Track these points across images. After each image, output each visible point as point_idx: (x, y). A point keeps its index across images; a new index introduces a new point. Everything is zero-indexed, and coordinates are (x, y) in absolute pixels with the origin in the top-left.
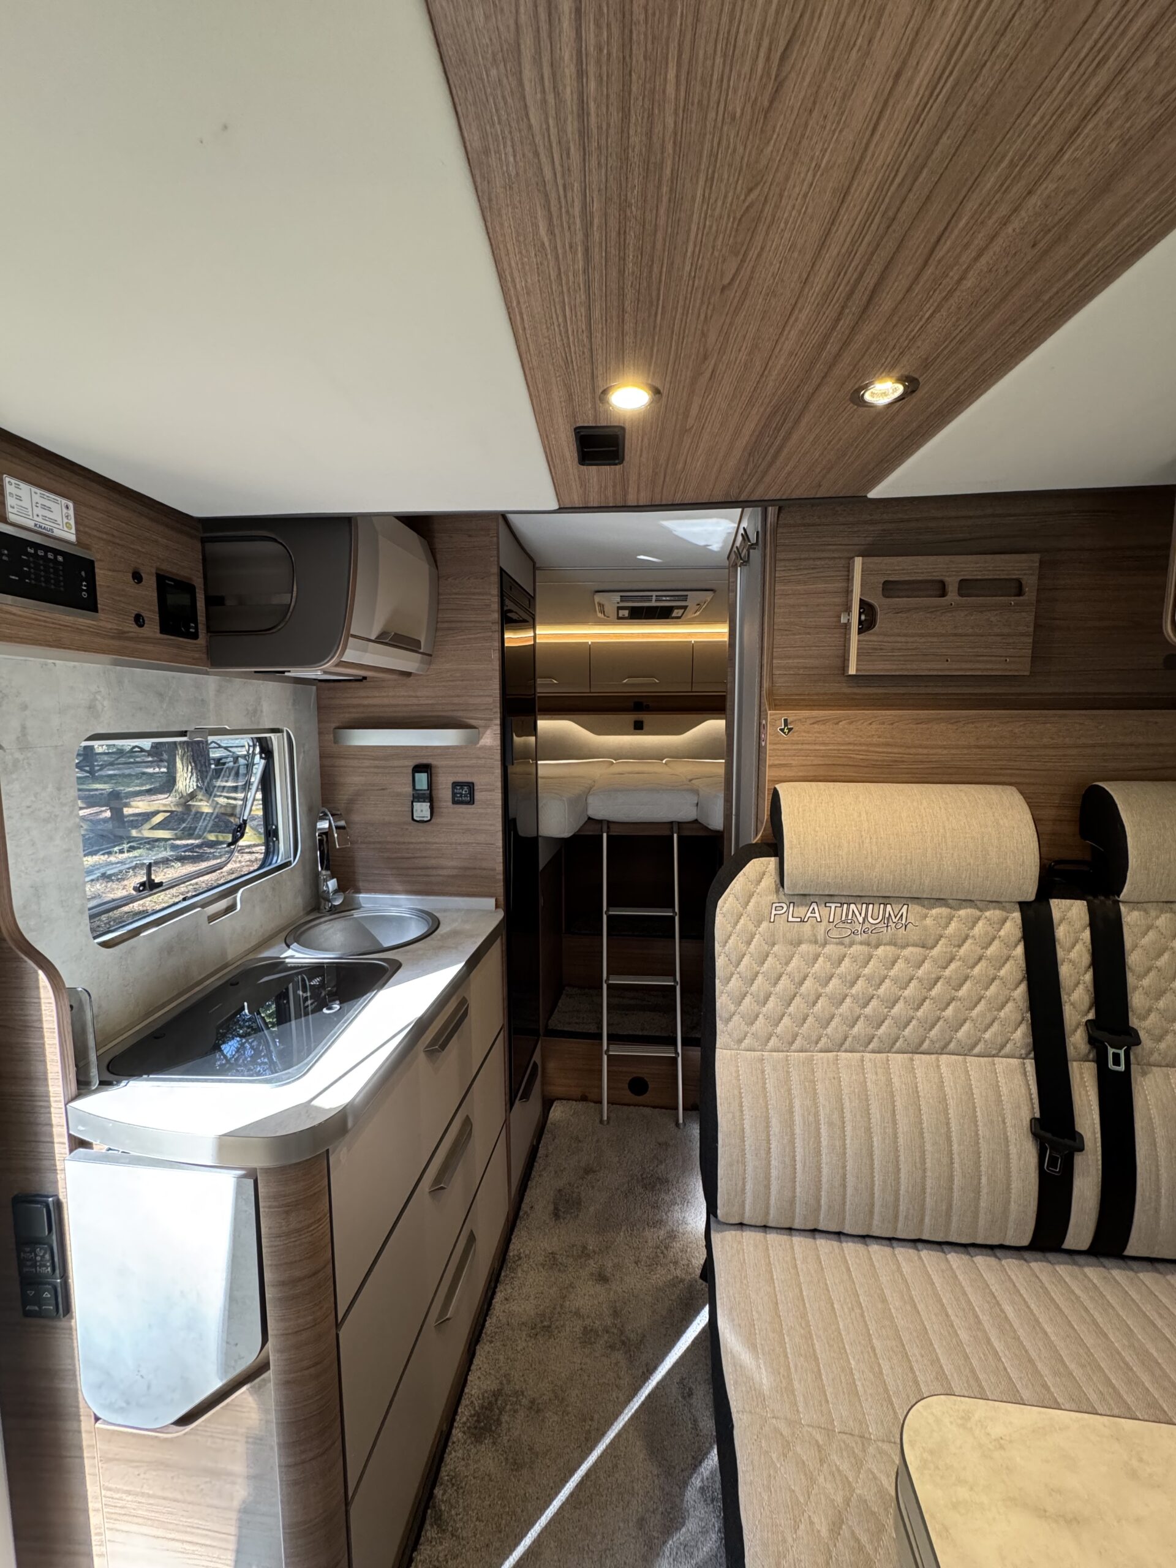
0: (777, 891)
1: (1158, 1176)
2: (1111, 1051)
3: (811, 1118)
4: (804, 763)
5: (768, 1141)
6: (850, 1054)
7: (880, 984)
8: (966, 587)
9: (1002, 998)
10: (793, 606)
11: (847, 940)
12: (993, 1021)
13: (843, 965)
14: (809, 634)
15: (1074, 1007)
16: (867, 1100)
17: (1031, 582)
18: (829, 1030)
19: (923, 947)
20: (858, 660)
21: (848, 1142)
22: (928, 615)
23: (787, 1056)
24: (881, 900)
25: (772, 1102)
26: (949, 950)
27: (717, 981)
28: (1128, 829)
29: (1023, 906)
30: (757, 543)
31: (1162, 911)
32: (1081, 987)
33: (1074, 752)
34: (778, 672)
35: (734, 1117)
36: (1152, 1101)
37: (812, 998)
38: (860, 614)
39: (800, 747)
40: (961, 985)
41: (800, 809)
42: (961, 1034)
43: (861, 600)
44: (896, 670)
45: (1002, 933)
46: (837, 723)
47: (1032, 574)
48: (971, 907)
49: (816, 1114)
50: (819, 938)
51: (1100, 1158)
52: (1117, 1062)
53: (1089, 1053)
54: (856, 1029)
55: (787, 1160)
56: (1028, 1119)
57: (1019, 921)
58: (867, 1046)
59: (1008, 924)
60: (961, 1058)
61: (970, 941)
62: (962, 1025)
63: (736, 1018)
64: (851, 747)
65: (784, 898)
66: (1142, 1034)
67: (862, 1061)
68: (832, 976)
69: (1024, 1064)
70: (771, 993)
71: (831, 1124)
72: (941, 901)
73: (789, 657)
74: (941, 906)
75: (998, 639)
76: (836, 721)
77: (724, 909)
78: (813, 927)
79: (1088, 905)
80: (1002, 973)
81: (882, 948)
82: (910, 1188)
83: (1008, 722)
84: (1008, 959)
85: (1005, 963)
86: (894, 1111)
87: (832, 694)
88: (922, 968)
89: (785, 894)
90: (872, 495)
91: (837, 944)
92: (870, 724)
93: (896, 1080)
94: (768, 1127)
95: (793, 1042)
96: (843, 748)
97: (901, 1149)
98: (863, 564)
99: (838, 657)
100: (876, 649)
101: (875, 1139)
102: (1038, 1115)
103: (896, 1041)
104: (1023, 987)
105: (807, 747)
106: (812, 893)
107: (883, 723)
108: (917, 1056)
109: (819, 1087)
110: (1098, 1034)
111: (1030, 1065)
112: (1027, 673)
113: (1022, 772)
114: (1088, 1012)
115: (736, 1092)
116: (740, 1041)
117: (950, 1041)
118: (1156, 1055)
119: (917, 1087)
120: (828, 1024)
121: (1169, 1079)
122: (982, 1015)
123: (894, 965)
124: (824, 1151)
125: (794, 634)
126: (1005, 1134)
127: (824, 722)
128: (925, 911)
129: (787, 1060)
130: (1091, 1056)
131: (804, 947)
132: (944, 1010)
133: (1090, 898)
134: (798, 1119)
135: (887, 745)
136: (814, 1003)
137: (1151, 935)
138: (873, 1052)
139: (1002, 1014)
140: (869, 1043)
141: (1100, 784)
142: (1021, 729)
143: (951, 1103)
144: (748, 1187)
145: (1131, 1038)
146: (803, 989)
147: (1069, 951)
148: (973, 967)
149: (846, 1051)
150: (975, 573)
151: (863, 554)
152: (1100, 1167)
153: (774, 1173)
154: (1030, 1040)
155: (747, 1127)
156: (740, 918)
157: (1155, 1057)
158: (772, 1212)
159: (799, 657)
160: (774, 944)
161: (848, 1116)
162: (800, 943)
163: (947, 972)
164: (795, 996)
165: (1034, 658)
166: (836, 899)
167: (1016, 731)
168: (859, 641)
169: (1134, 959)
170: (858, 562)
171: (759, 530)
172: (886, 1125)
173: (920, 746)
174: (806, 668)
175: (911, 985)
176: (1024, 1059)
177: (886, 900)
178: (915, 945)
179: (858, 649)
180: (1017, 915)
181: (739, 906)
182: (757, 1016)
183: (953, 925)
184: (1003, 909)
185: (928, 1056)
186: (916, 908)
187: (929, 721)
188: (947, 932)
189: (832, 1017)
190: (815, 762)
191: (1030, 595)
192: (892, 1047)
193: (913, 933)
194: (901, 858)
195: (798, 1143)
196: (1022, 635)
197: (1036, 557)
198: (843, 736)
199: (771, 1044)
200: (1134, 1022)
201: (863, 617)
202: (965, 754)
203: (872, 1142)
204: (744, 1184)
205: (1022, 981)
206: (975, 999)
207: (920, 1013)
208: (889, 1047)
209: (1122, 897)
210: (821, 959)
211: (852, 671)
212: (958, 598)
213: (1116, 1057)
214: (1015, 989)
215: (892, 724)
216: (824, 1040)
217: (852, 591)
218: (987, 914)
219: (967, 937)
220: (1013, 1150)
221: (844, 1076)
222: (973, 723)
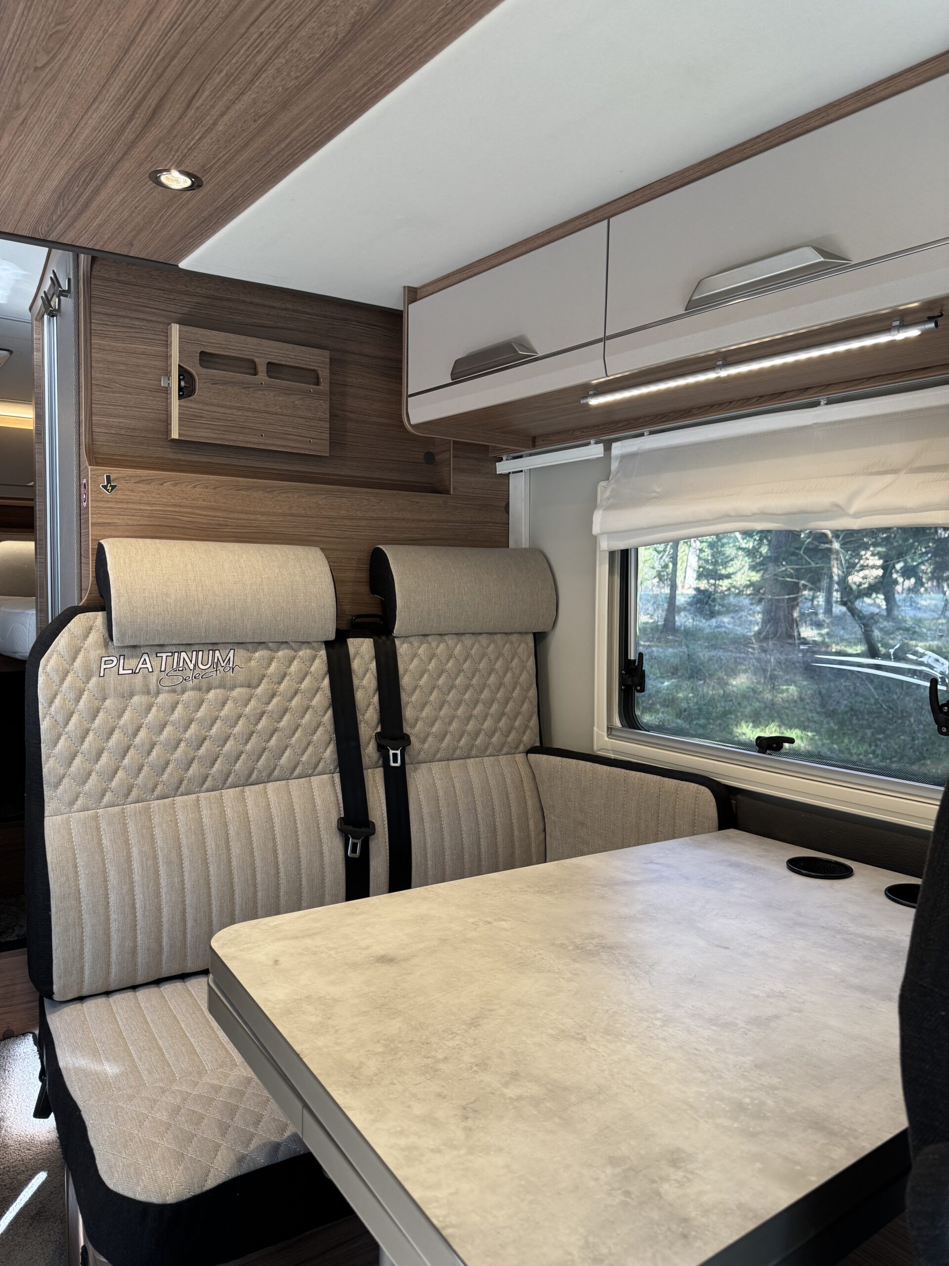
0: (106, 645)
1: (425, 844)
2: (391, 752)
3: (150, 863)
4: (130, 522)
5: (107, 897)
6: (186, 797)
7: (212, 725)
8: (273, 368)
9: (314, 724)
10: (112, 363)
11: (179, 688)
12: (309, 745)
13: (176, 712)
14: (130, 394)
15: (368, 725)
16: (203, 835)
17: (324, 373)
18: (165, 777)
19: (249, 687)
20: (180, 425)
21: (186, 877)
22: (243, 390)
23: (123, 809)
24: (210, 647)
25: (109, 857)
26: (271, 687)
27: (43, 746)
28: (395, 578)
29: (328, 644)
30: (69, 291)
31: (422, 643)
32: (371, 707)
33: (364, 523)
34: (99, 430)
35: (68, 879)
36: (420, 788)
37: (147, 747)
38: (180, 380)
39: (124, 506)
40: (281, 718)
41: (127, 560)
42: (284, 760)
43: (179, 365)
44: (216, 439)
45: (313, 669)
46: (162, 484)
47: (324, 368)
48: (287, 648)
49: (155, 858)
50: (151, 687)
51: (387, 840)
52: (395, 761)
53: (379, 760)
54: (191, 772)
55: (127, 909)
56: (336, 820)
57: (325, 658)
58: (201, 787)
59: (317, 661)
60: (284, 782)
61: (287, 678)
62: (283, 752)
63: (66, 781)
64: (177, 509)
65: (113, 652)
66: (412, 739)
67: (198, 800)
68: (166, 724)
69: (333, 777)
70: (103, 749)
71: (169, 863)
72: (261, 644)
73: (111, 416)
74: (262, 649)
75: (302, 421)
76: (160, 482)
77: (49, 668)
78: (145, 677)
79: (374, 642)
80: (314, 702)
81: (213, 691)
82: (244, 905)
83: (313, 494)
84: (317, 691)
85: (316, 694)
86: (228, 839)
87: (157, 458)
88: (249, 706)
89: (114, 648)
90: (184, 264)
91: (169, 692)
92: (195, 487)
93: (229, 811)
94: (106, 881)
95: (129, 794)
96: (169, 509)
97: (235, 872)
98: (180, 331)
99: (160, 421)
100: (197, 416)
101: (211, 869)
102: (343, 816)
103: (228, 776)
104: (330, 713)
105: (133, 506)
106: (142, 643)
107: (207, 487)
108: (247, 788)
109: (157, 831)
110: (384, 742)
111: (337, 777)
112: (327, 455)
113: (327, 539)
114: (377, 727)
115: (70, 854)
116: (72, 803)
117: (275, 769)
118: (422, 753)
119: (247, 814)
120: (164, 770)
121: (431, 771)
122: (300, 740)
123: (224, 706)
124: (163, 891)
125: (114, 392)
126: (319, 836)
127: (148, 481)
128: (249, 654)
129: (123, 813)
130: (381, 762)
131: (136, 699)
132: (268, 741)
133: (376, 638)
134: (136, 865)
135: (213, 508)
136: (149, 752)
137: (416, 662)
138: (208, 791)
139: (315, 738)
140: (203, 783)
141: (379, 546)
142: (324, 501)
143: (276, 820)
144: (86, 950)
145: (403, 741)
146: (138, 740)
147: (362, 679)
148: (291, 700)
149: (182, 795)
150: (280, 358)
151: (180, 322)
152: (388, 847)
153: (114, 926)
154: (336, 756)
155: (82, 886)
156: (66, 675)
157: (422, 756)
158: (114, 970)
159: (119, 416)
160: (104, 699)
161: (185, 851)
162: (132, 695)
163: (270, 707)
164: (129, 748)
165: (331, 443)
166: (167, 649)
167: (320, 502)
168: (180, 406)
169: (406, 681)
170: (175, 328)
171: (71, 277)
172: (221, 852)
173: (242, 512)
174: (128, 428)
175: (240, 722)
176: (333, 773)
177: (214, 646)
178: (242, 686)
179: (179, 413)
180: (323, 653)
181: (65, 663)
182: (90, 774)
183: (274, 665)
184: (313, 648)
185: (256, 786)
186: (241, 653)
187: (249, 488)
188: (269, 672)
189: (167, 763)
190: (142, 523)
191: (324, 386)
192: (225, 783)
193: (240, 675)
194: (225, 603)
195: (138, 890)
196: (321, 420)
197: (327, 353)
198: (169, 497)
199: (106, 799)
200: (407, 730)
201: (183, 384)
202: (281, 521)
203: (209, 871)
204: (82, 949)
205: (329, 708)
206: (293, 727)
207: (249, 747)
208: (222, 784)
209: (396, 632)
210: (154, 709)
211: (175, 435)
212: (267, 378)
213: (395, 755)
214: (324, 715)
215: (215, 488)
216: (159, 788)
217: (171, 356)
218: (301, 653)
219: (285, 675)
220: (325, 848)
221: (181, 817)
222: (285, 493)
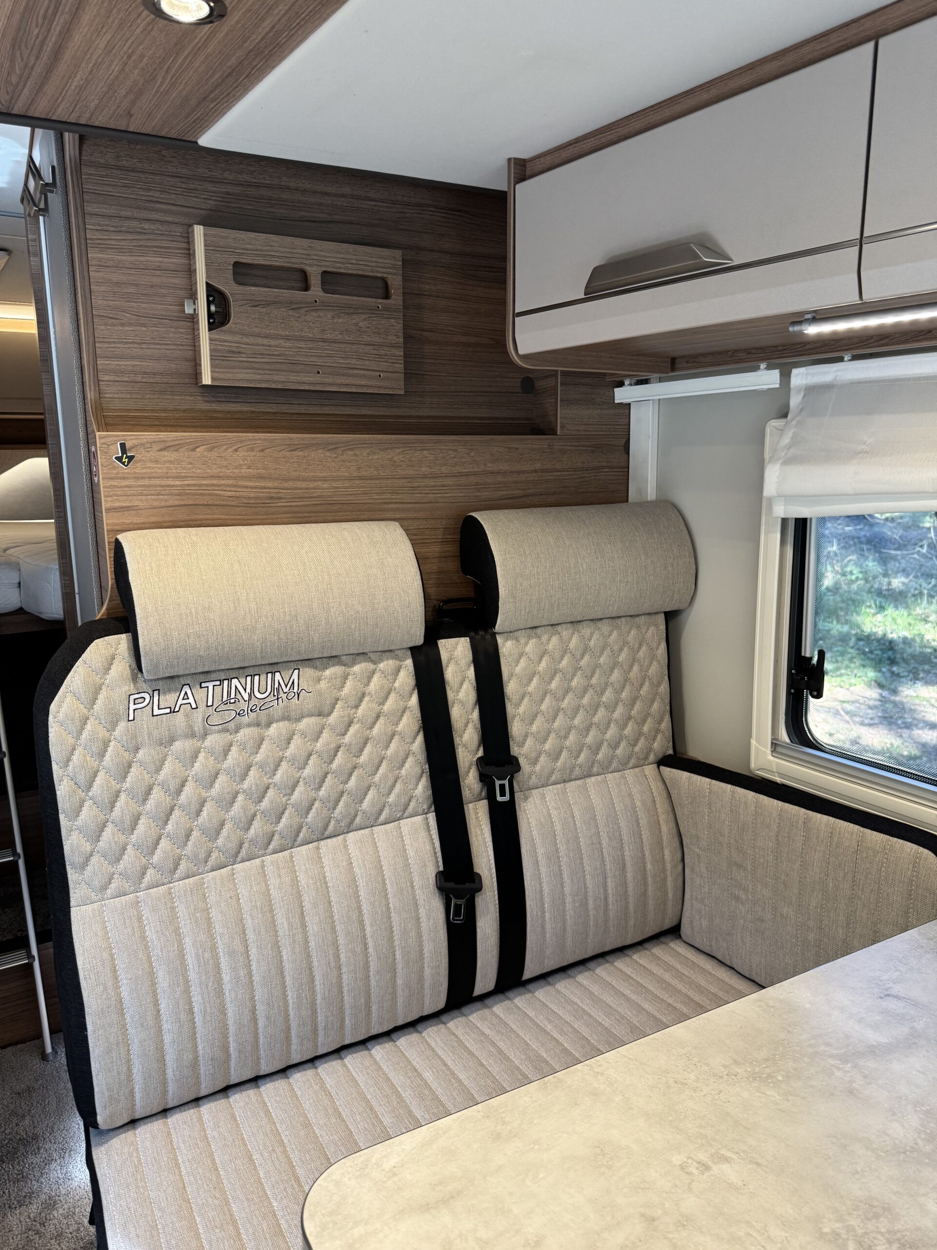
0: (134, 679)
1: (541, 892)
2: (498, 783)
3: (207, 955)
4: (156, 504)
5: (156, 1004)
6: (247, 863)
7: (276, 770)
8: (330, 280)
9: (402, 754)
10: (117, 284)
11: (232, 725)
12: (396, 781)
13: (229, 757)
14: (144, 325)
15: (466, 748)
16: (271, 911)
17: (396, 282)
18: (220, 841)
19: (319, 715)
20: (212, 366)
21: (254, 967)
22: (291, 313)
23: (170, 888)
24: (268, 669)
25: (156, 952)
26: (346, 713)
27: (62, 817)
28: (496, 559)
29: (414, 651)
30: (54, 184)
31: (530, 637)
32: (470, 726)
33: (449, 481)
34: (107, 378)
35: (105, 989)
36: (533, 823)
37: (194, 807)
38: (209, 303)
39: (146, 482)
40: (361, 750)
41: (154, 565)
42: (366, 805)
43: (207, 283)
44: (261, 381)
45: (397, 684)
46: (194, 450)
47: (395, 274)
48: (364, 661)
49: (214, 948)
50: (196, 729)
51: (496, 893)
52: (503, 794)
53: (482, 791)
54: (252, 831)
55: (183, 1017)
56: (434, 875)
57: (411, 668)
58: (266, 849)
59: (402, 674)
60: (367, 831)
61: (366, 699)
62: (366, 794)
63: (94, 860)
64: (215, 482)
65: (145, 687)
66: (522, 761)
67: (263, 866)
68: (217, 774)
69: (427, 819)
70: (140, 814)
71: (232, 953)
72: (333, 659)
73: (122, 357)
74: (334, 665)
75: (368, 349)
76: (191, 447)
77: (61, 716)
78: (187, 715)
79: (471, 641)
80: (400, 727)
81: (274, 725)
82: (327, 993)
83: (387, 449)
84: (404, 712)
85: (402, 716)
86: (302, 914)
87: (184, 411)
88: (320, 740)
89: (145, 681)
90: (203, 142)
91: (219, 732)
92: (236, 450)
93: (302, 878)
94: (153, 984)
95: (176, 869)
96: (204, 482)
97: (314, 953)
98: (205, 235)
99: (187, 360)
100: (233, 352)
101: (284, 953)
102: (441, 869)
103: (299, 832)
104: (420, 738)
105: (157, 482)
106: (180, 673)
107: (252, 450)
108: (322, 843)
109: (214, 914)
110: (489, 770)
111: (432, 817)
112: (402, 392)
113: (406, 506)
114: (478, 750)
115: (105, 955)
116: (104, 888)
117: (356, 816)
118: (534, 777)
119: (325, 878)
120: (218, 833)
121: (545, 798)
122: (385, 777)
123: (289, 743)
124: (227, 987)
125: (122, 325)
126: (414, 898)
127: (176, 447)
128: (317, 673)
129: (170, 894)
130: (484, 794)
131: (178, 745)
132: (346, 782)
133: (472, 634)
134: (191, 961)
135: (261, 477)
136: (198, 813)
137: (523, 662)
138: (275, 852)
139: (403, 772)
140: (269, 843)
141: (474, 514)
142: (400, 456)
143: (361, 883)
144: (135, 1071)
145: (511, 765)
146: (183, 798)
147: (458, 692)
148: (371, 727)
149: (243, 861)
150: (338, 265)
151: (203, 223)
152: (497, 902)
153: (167, 1038)
154: (430, 792)
155: (125, 993)
156: (85, 723)
157: (534, 780)
158: (171, 1087)
159: (133, 358)
160: (137, 749)
161: (251, 936)
162: (172, 740)
163: (347, 739)
164: (172, 809)
165: (408, 375)
166: (214, 676)
167: (396, 458)
168: (211, 340)
169: (511, 688)
170: (199, 231)
171: (55, 164)
172: (294, 931)
173: (298, 479)
174: (145, 373)
175: (311, 762)
176: (426, 813)
177: (273, 667)
178: (311, 715)
179: (211, 350)
180: (409, 662)
181: (82, 706)
182: (124, 849)
183: (349, 684)
184: (396, 658)
185: (334, 840)
186: (308, 672)
187: (306, 447)
188: (343, 693)
189: (222, 824)
190: (170, 503)
191: (396, 299)
192: (295, 840)
193: (308, 701)
194: (285, 613)
195: (195, 990)
196: (393, 346)
197: (398, 253)
198: (203, 467)
199: (147, 879)
200: (515, 750)
201: (213, 308)
202: (347, 488)
203: (281, 957)
204: (129, 1070)
205: (419, 732)
206: (376, 761)
207: (322, 792)
208: (292, 841)
209: (498, 627)
210: (201, 756)
211: (207, 379)
212: (322, 294)
213: (502, 787)
214: (413, 742)
215: (262, 451)
216: (214, 855)
217: (195, 271)
218: (382, 666)
219: (363, 695)
220: (422, 912)
221: (243, 891)
222: (351, 449)
